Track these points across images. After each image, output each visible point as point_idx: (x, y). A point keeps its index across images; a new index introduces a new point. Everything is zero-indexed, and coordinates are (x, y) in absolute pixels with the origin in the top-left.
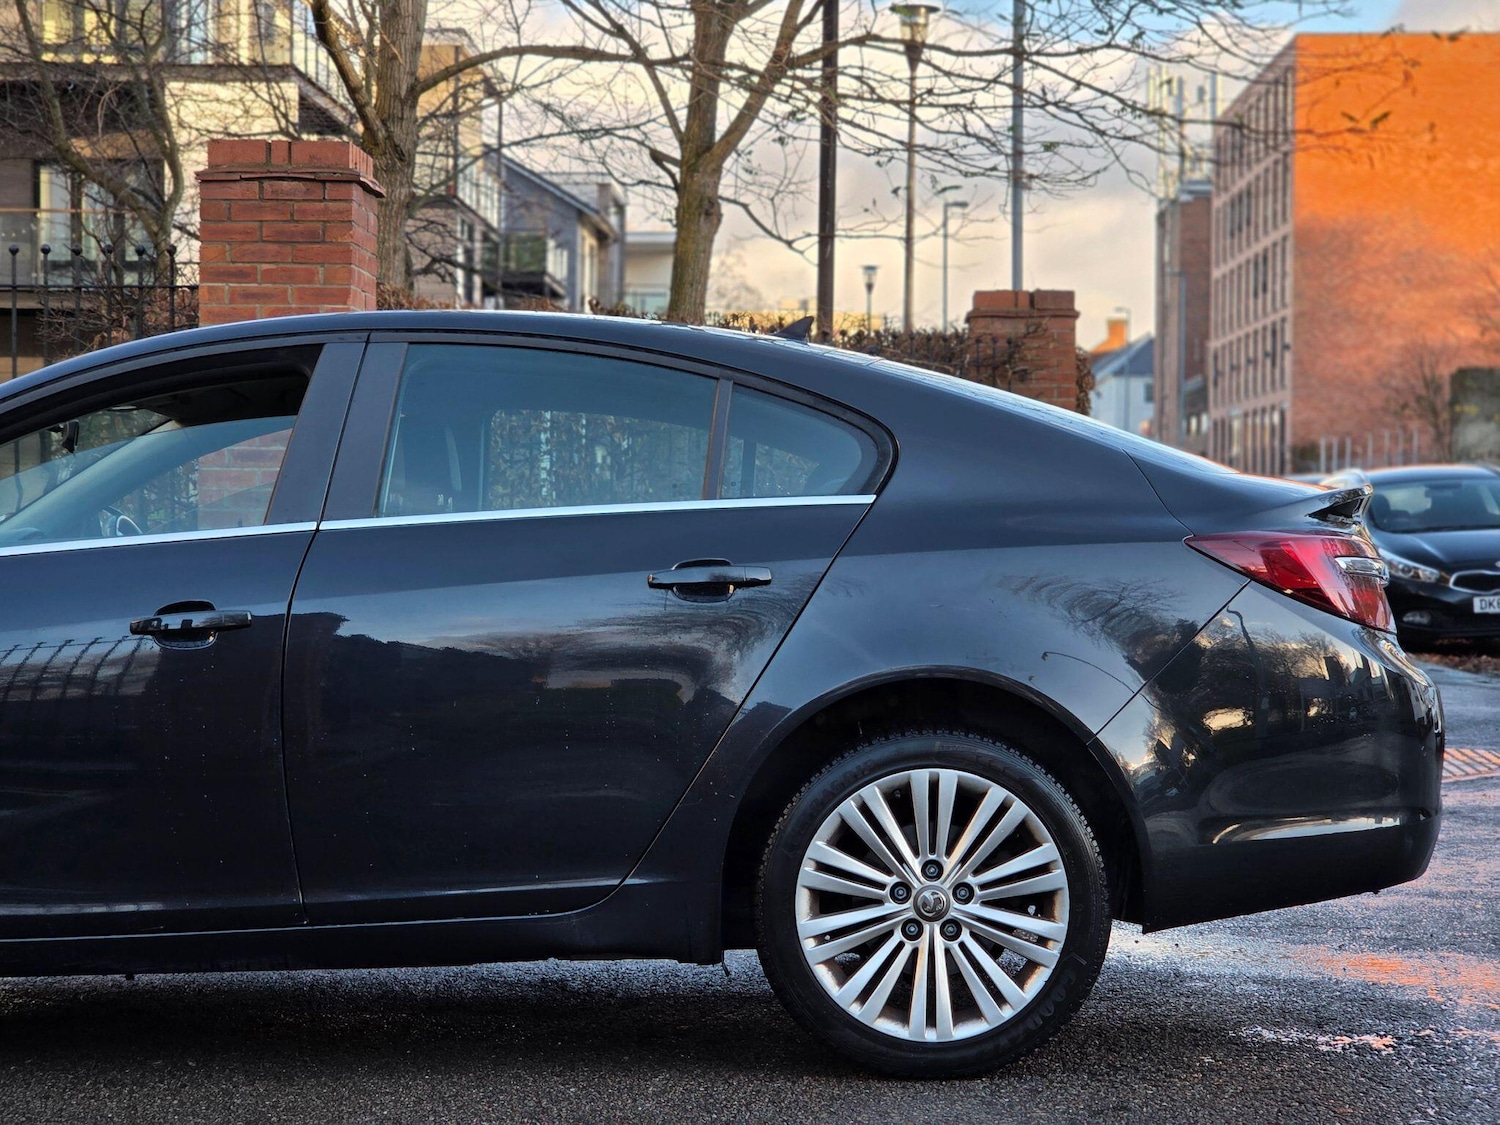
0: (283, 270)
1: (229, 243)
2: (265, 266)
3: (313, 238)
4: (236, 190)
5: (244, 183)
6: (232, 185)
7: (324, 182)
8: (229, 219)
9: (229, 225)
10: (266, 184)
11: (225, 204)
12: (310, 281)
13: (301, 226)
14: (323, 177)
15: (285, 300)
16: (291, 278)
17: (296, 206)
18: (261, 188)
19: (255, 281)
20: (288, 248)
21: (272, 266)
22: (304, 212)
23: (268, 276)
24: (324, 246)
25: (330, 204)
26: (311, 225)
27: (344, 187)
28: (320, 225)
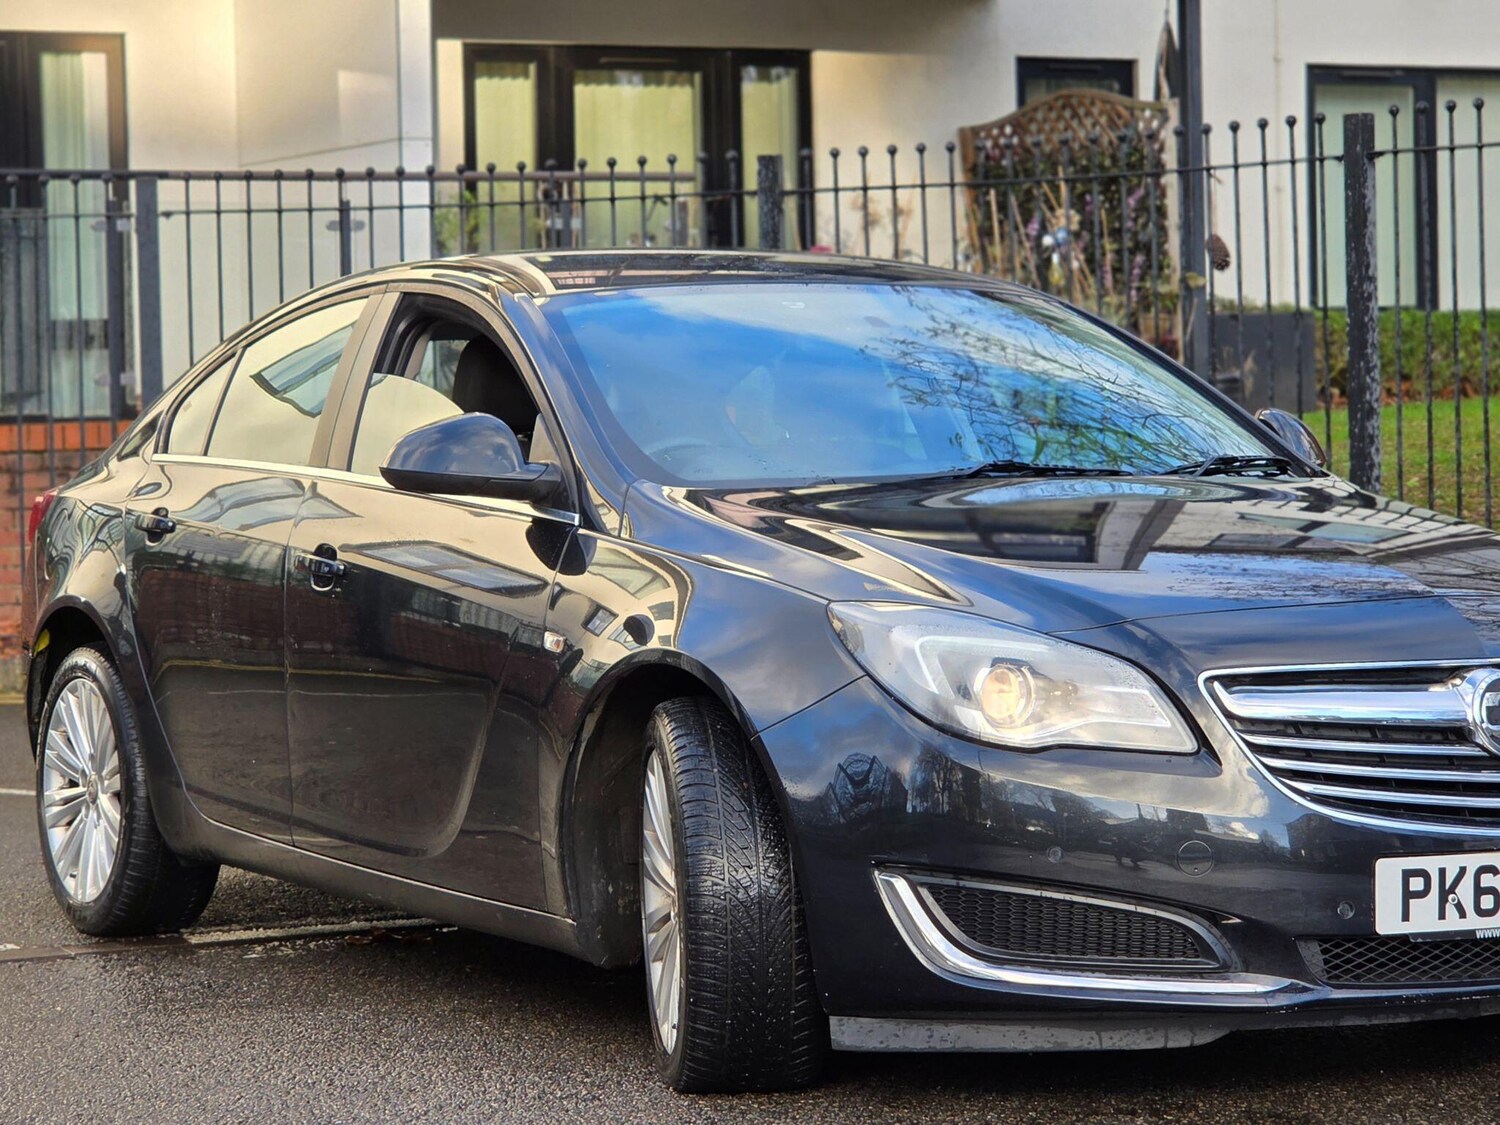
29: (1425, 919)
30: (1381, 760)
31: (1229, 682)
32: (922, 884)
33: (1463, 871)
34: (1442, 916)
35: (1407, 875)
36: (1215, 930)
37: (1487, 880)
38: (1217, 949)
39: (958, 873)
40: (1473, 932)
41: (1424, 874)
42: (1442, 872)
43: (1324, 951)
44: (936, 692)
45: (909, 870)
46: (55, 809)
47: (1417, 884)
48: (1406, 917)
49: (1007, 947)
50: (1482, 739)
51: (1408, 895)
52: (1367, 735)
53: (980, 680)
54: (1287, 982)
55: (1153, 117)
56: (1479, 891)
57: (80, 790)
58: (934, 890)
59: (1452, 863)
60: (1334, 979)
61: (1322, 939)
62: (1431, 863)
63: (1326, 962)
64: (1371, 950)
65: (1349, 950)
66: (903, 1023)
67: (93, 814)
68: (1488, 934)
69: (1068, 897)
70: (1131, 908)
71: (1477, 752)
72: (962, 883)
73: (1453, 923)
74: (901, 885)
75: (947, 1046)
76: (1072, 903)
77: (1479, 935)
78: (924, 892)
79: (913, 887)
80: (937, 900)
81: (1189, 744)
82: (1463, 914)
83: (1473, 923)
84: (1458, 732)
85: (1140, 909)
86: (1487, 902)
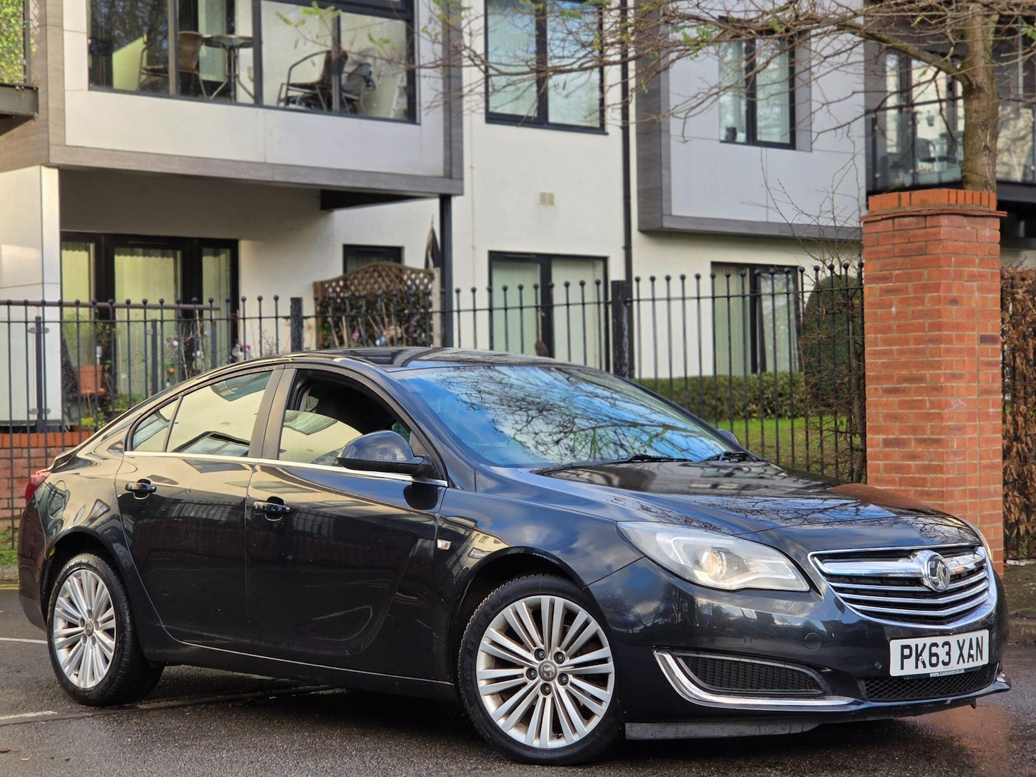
0: (906, 273)
1: (878, 259)
2: (897, 272)
3: (921, 252)
4: (881, 226)
5: (885, 221)
6: (878, 223)
7: (925, 216)
8: (878, 244)
9: (879, 248)
10: (896, 220)
11: (875, 236)
12: (920, 280)
13: (914, 245)
14: (923, 213)
15: (907, 293)
16: (910, 279)
17: (911, 232)
18: (893, 223)
19: (891, 282)
20: (908, 259)
21: (900, 272)
22: (915, 236)
23: (899, 278)
24: (926, 257)
25: (930, 230)
26: (919, 244)
27: (935, 219)
28: (923, 243)
29: (910, 669)
30: (887, 593)
31: (822, 558)
32: (679, 657)
33: (925, 645)
34: (917, 667)
35: (903, 647)
36: (820, 676)
37: (934, 650)
38: (821, 685)
39: (698, 650)
40: (929, 674)
41: (909, 647)
42: (917, 646)
43: (867, 685)
44: (683, 563)
45: (671, 649)
46: (61, 640)
47: (907, 652)
48: (902, 668)
49: (721, 686)
50: (927, 583)
51: (903, 657)
52: (879, 582)
53: (705, 557)
54: (852, 700)
55: (424, 277)
56: (931, 655)
57: (80, 629)
58: (686, 659)
59: (920, 641)
60: (871, 699)
61: (866, 679)
62: (912, 642)
63: (867, 690)
64: (886, 684)
65: (877, 684)
66: (663, 725)
67: (89, 640)
68: (934, 675)
69: (753, 661)
70: (782, 666)
71: (926, 590)
72: (700, 656)
73: (921, 671)
74: (668, 657)
75: (685, 736)
76: (754, 664)
77: (931, 676)
78: (680, 661)
79: (675, 658)
80: (687, 664)
81: (806, 587)
82: (925, 667)
83: (929, 670)
84: (917, 581)
85: (786, 666)
86: (934, 660)
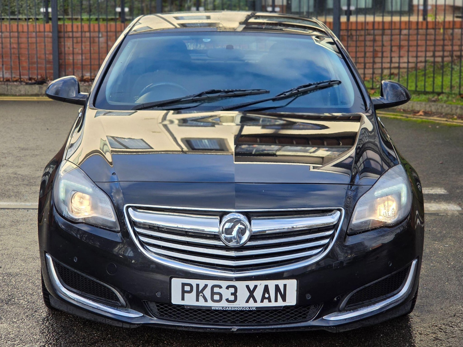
29: (190, 300)
31: (135, 208)
33: (206, 286)
34: (198, 300)
35: (184, 285)
37: (216, 290)
38: (121, 300)
40: (210, 307)
41: (190, 285)
42: (198, 285)
43: (157, 306)
47: (187, 288)
48: (183, 299)
51: (184, 292)
54: (142, 315)
56: (213, 293)
59: (202, 283)
60: (162, 316)
62: (194, 282)
63: (158, 310)
64: (174, 308)
65: (165, 307)
68: (216, 308)
71: (222, 244)
73: (201, 303)
77: (213, 308)
81: (117, 228)
82: (206, 300)
83: (210, 304)
86: (217, 297)
